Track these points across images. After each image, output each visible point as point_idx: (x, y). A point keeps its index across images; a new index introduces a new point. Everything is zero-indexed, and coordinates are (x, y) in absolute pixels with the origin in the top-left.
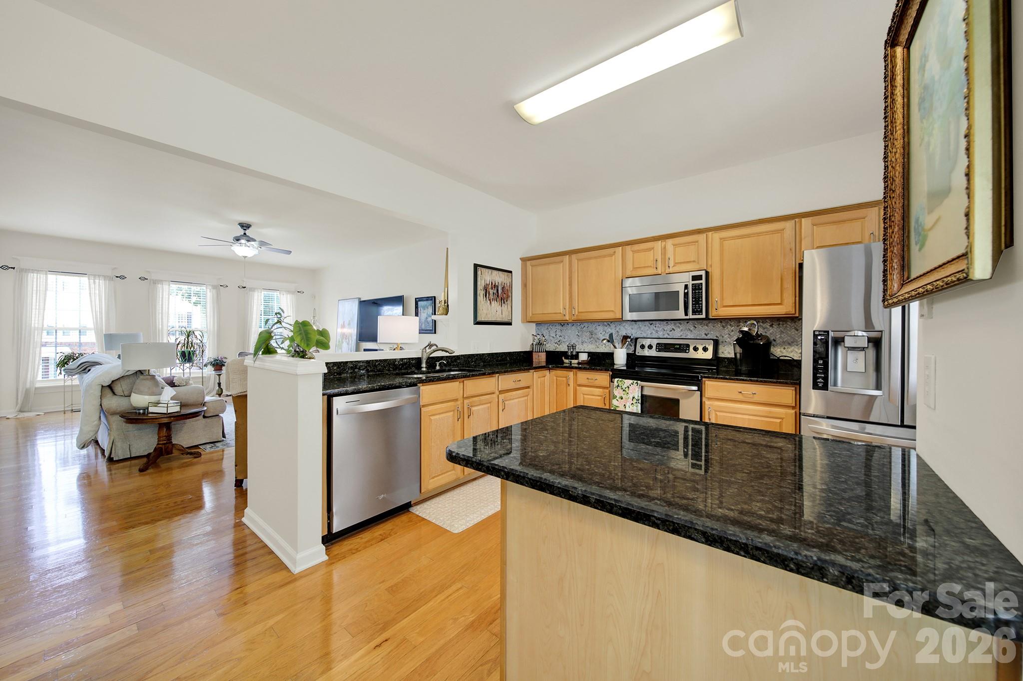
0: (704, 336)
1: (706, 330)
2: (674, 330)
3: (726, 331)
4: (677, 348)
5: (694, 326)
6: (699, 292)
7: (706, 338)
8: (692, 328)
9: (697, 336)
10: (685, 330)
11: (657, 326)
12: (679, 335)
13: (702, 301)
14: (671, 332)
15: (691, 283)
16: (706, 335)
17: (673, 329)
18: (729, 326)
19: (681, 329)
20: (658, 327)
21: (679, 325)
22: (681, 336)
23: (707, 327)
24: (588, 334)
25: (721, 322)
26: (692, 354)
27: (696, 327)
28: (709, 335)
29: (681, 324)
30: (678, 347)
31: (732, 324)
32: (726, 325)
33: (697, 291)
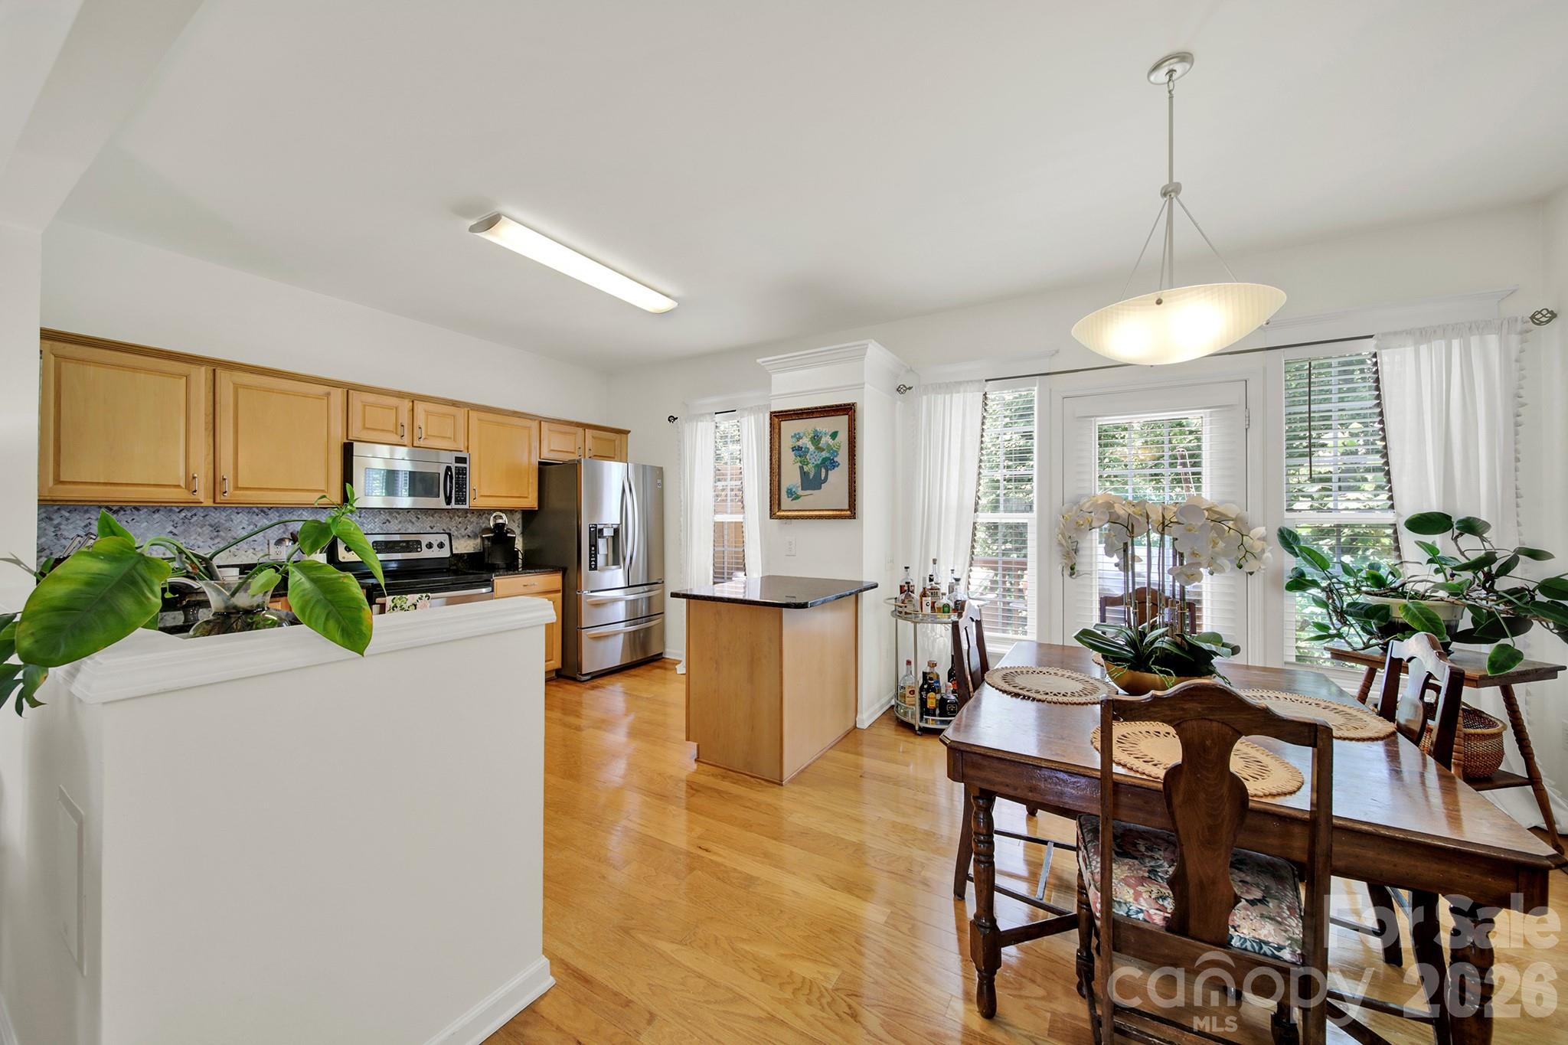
0: (429, 530)
1: (431, 521)
2: (390, 522)
3: (454, 523)
4: (402, 547)
5: (417, 517)
6: (463, 478)
7: (432, 532)
8: (414, 519)
9: (421, 529)
10: (404, 522)
11: (362, 515)
12: (397, 529)
13: (466, 488)
14: (385, 525)
15: (454, 465)
16: (432, 528)
17: (388, 520)
18: (457, 518)
19: (399, 520)
20: (364, 516)
21: (397, 516)
22: (400, 529)
23: (432, 518)
24: (207, 530)
25: (448, 512)
26: (425, 553)
27: (419, 518)
28: (435, 528)
29: (399, 514)
30: (404, 544)
31: (460, 514)
32: (454, 516)
33: (461, 476)
